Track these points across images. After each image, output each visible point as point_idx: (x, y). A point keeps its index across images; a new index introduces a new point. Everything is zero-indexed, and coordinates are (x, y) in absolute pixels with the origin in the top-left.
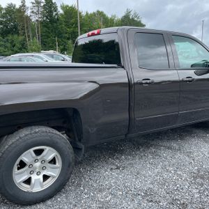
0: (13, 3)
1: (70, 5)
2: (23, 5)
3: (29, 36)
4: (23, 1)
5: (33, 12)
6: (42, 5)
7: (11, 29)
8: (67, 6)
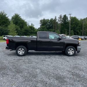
0: (53, 18)
1: (73, 17)
2: (56, 19)
3: (56, 29)
4: (56, 17)
5: (58, 21)
6: (62, 18)
7: (51, 27)
8: (72, 17)
